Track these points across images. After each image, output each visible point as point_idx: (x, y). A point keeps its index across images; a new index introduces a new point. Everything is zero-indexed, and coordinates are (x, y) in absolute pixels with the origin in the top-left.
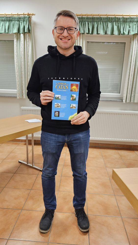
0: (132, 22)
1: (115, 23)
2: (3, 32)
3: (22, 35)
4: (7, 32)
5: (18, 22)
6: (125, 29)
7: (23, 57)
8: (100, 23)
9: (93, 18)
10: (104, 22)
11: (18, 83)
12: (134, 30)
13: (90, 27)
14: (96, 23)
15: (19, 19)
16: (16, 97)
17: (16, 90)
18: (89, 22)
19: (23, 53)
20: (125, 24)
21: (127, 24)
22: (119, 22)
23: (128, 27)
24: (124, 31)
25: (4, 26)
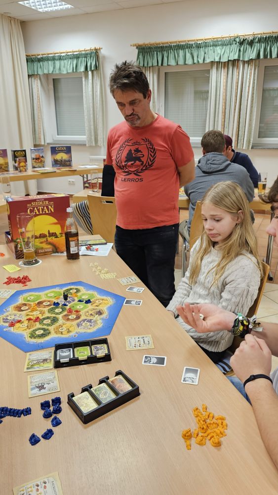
0: (207, 46)
2: (71, 71)
3: (90, 73)
4: (74, 71)
5: (85, 59)
6: (199, 57)
7: (91, 98)
9: (162, 47)
10: (175, 49)
11: (87, 128)
13: (159, 58)
14: (165, 52)
15: (86, 56)
16: (85, 145)
17: (85, 137)
18: (158, 51)
19: (91, 93)
20: (199, 50)
21: (201, 50)
22: (192, 48)
23: (203, 53)
24: (199, 60)
25: (72, 65)
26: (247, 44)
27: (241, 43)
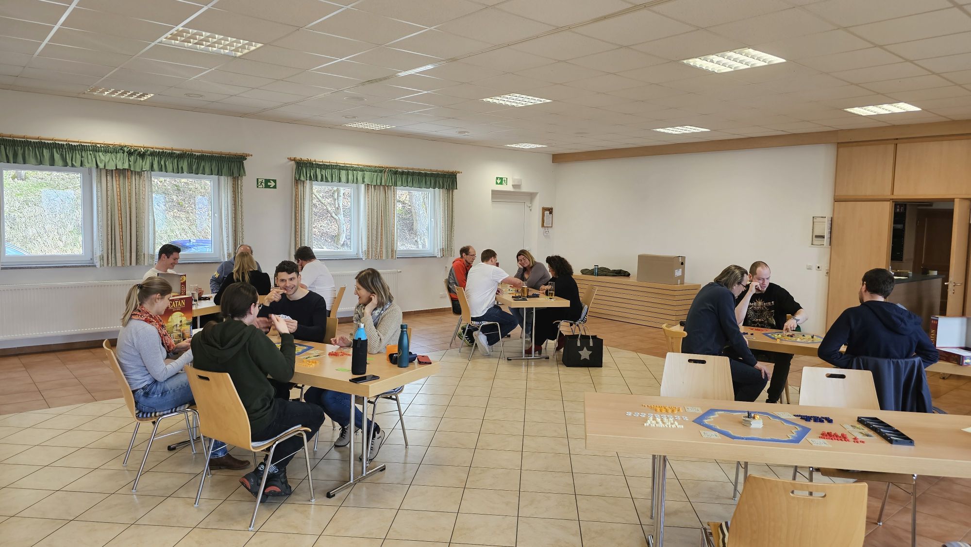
0: (85, 150)
1: (55, 150)
6: (74, 160)
8: (29, 149)
9: (13, 141)
10: (35, 147)
12: (90, 161)
13: (9, 154)
14: (20, 148)
18: (7, 146)
20: (73, 152)
21: (76, 153)
22: (63, 149)
23: (78, 157)
24: (74, 163)
26: (137, 155)
27: (130, 153)
